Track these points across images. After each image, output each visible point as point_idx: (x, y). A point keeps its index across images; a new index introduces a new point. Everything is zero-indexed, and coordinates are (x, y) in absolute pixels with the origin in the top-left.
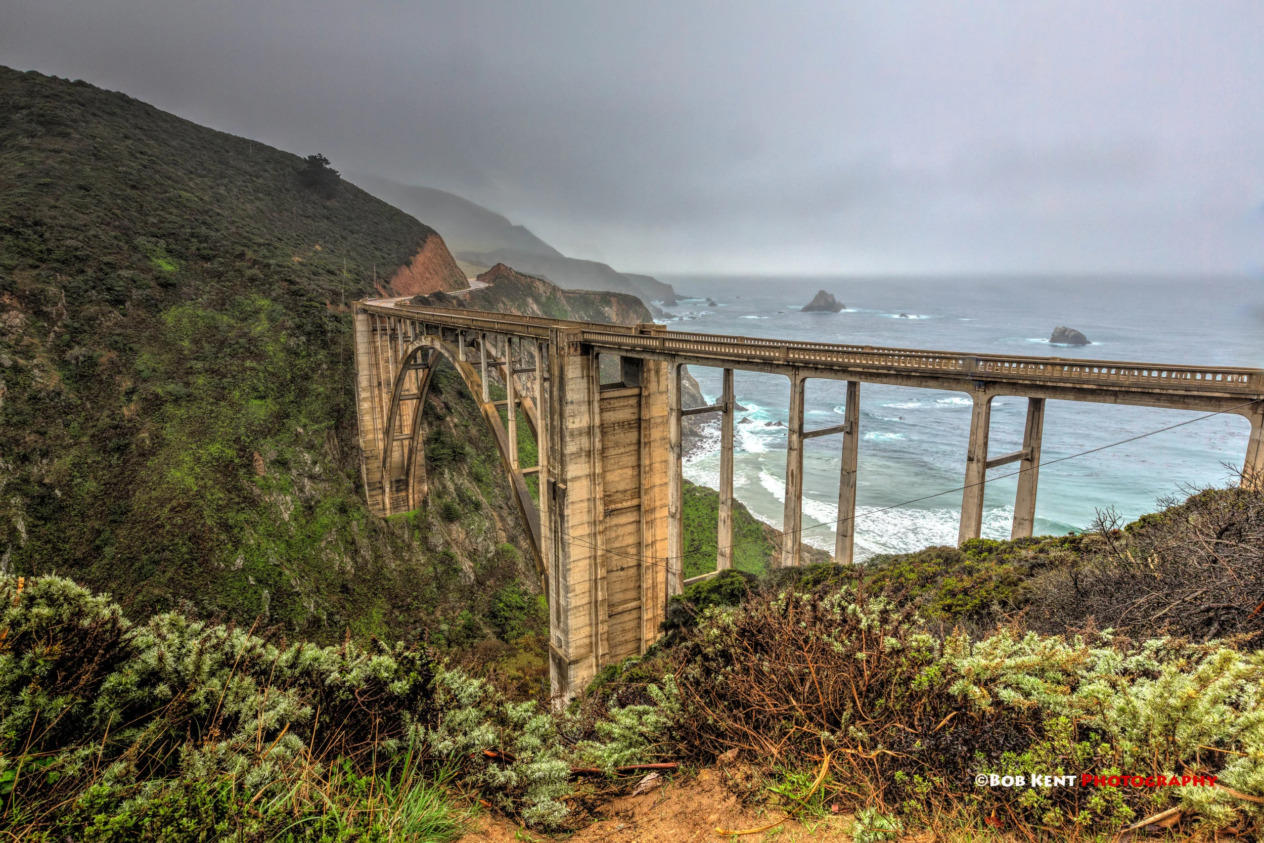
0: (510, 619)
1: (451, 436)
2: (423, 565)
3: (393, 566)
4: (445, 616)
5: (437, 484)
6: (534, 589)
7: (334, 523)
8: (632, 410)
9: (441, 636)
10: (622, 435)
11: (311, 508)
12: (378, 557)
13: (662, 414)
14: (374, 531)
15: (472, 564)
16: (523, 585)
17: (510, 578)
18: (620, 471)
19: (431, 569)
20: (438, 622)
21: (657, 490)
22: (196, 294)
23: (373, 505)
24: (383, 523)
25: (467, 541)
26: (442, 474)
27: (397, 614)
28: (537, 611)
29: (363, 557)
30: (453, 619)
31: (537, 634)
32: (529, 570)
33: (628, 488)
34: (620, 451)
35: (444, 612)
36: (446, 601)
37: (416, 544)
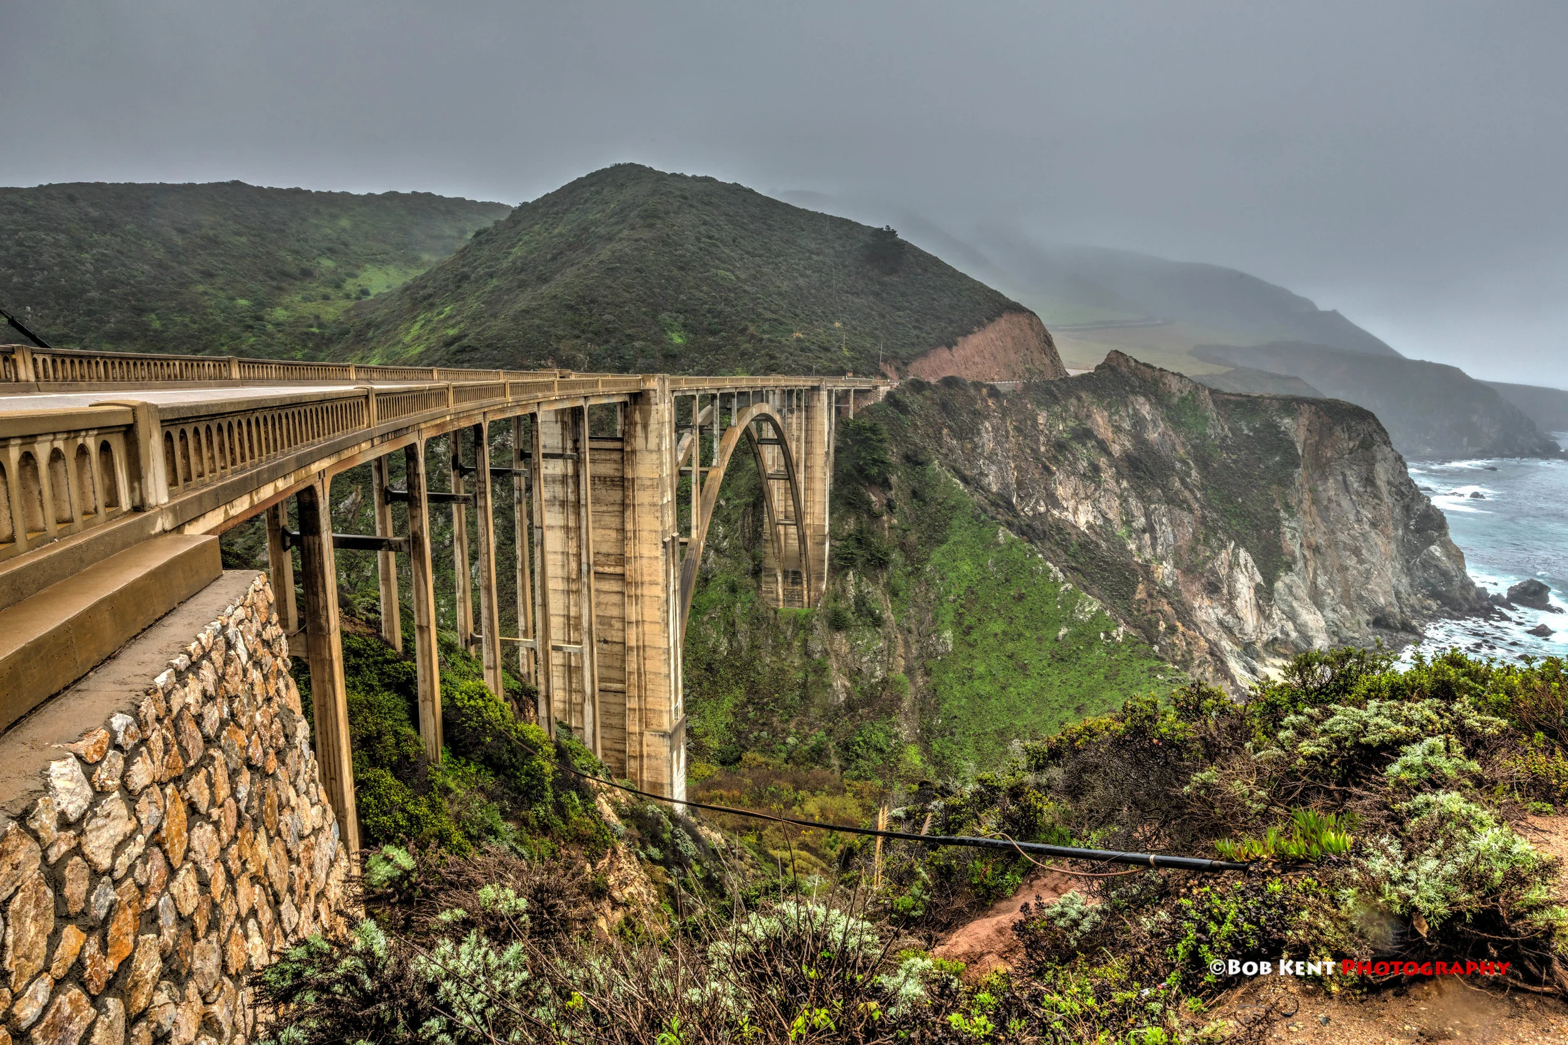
0: (862, 757)
1: (882, 538)
2: (795, 668)
3: (768, 660)
4: (798, 729)
5: (838, 586)
6: (909, 736)
7: (721, 601)
8: (615, 466)
9: (783, 748)
10: (604, 491)
11: (706, 580)
12: (754, 647)
13: (652, 476)
14: (757, 620)
15: (848, 684)
16: (899, 726)
17: (887, 713)
18: (603, 532)
19: (801, 674)
20: (789, 734)
21: (645, 562)
22: (689, 366)
23: (768, 592)
24: (772, 613)
25: (850, 656)
26: (847, 575)
27: (750, 710)
28: (899, 760)
29: (739, 642)
30: (806, 737)
31: (885, 786)
32: (913, 713)
33: (611, 551)
34: (601, 509)
35: (800, 724)
36: (805, 714)
37: (796, 644)
